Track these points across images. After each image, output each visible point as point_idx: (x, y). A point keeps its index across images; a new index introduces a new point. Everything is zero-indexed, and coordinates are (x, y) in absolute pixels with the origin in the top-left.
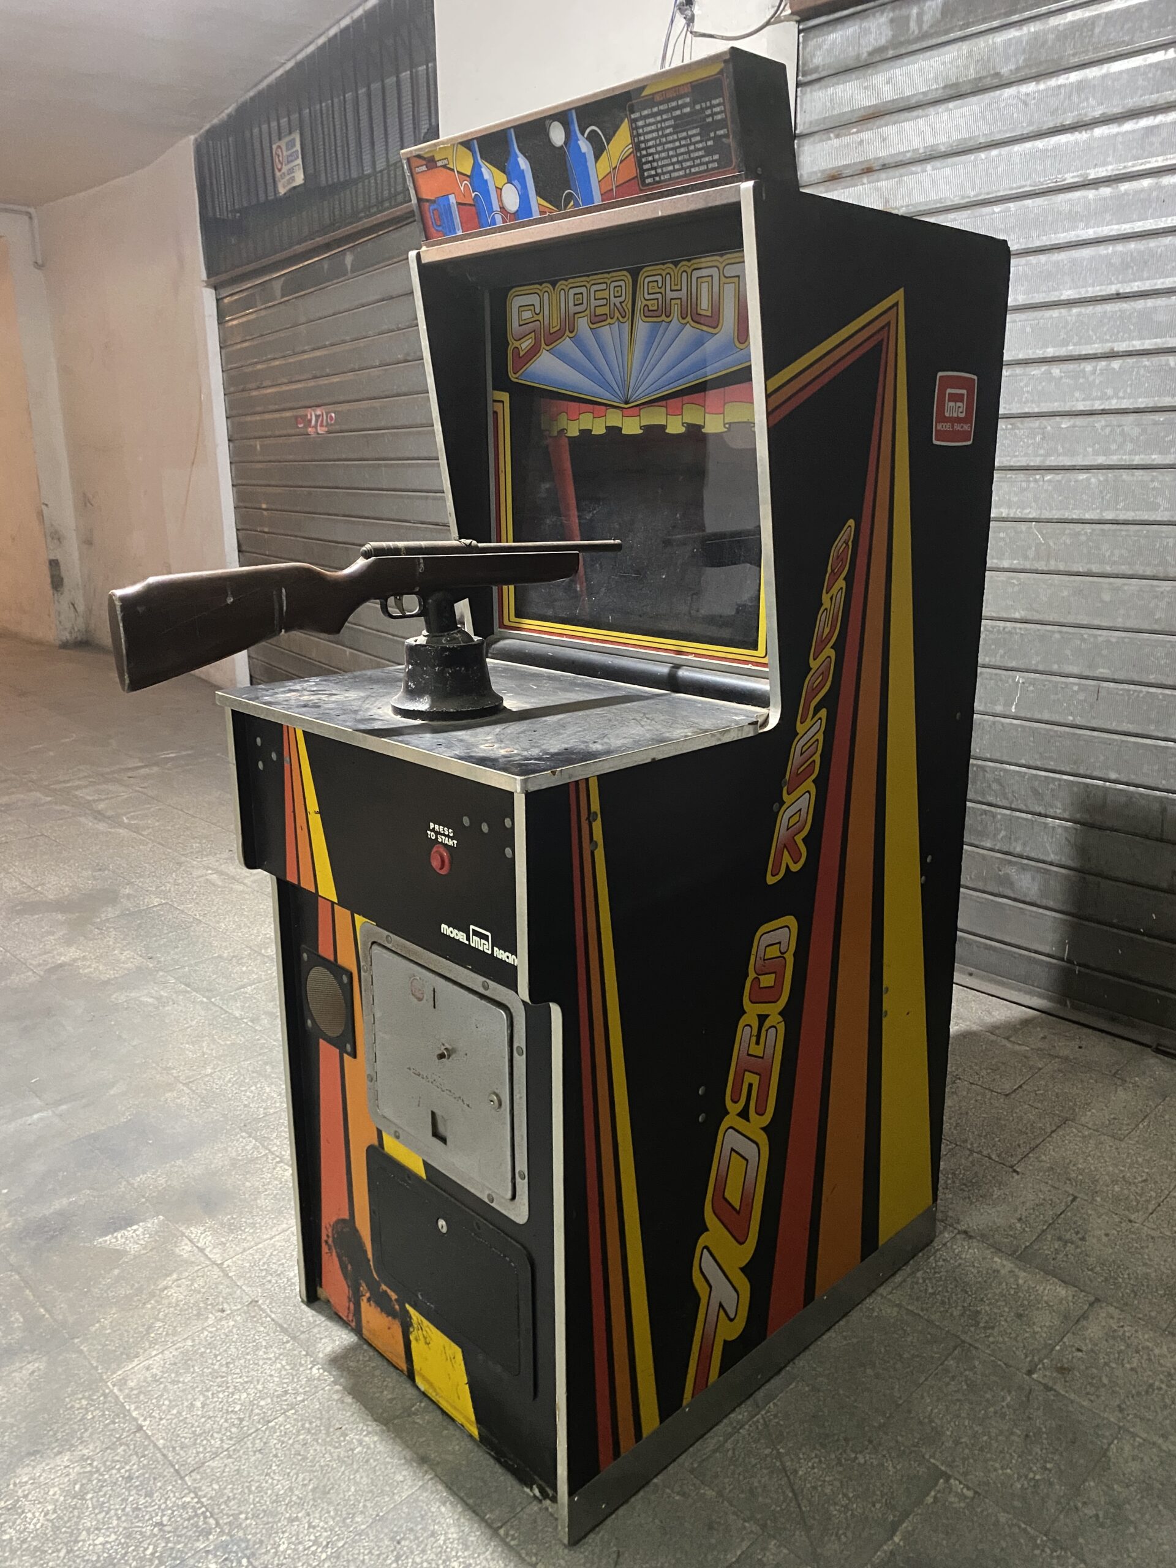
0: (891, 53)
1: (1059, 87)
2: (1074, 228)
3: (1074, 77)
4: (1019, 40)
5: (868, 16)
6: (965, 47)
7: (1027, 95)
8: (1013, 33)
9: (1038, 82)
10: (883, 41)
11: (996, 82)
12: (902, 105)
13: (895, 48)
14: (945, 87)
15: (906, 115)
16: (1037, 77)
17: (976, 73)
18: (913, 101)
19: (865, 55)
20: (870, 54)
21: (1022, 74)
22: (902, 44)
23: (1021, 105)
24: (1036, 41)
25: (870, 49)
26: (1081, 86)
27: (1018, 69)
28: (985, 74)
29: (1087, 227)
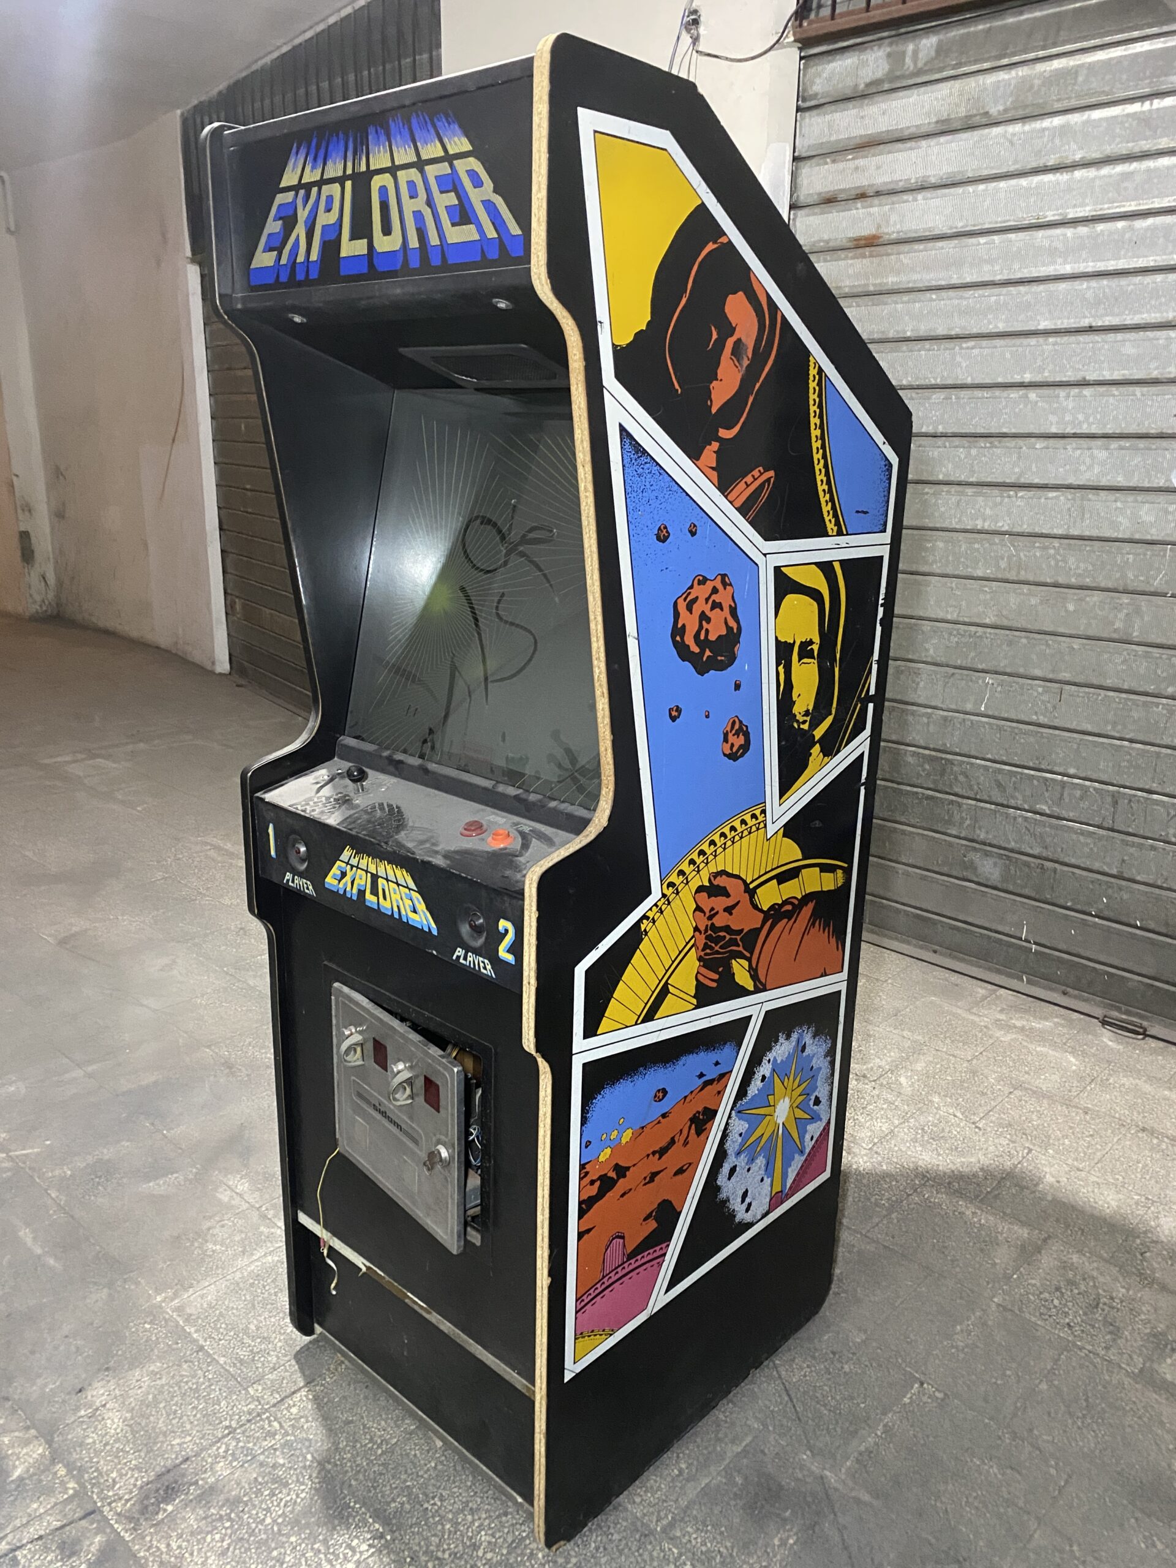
0: (886, 86)
1: (1044, 130)
2: (1054, 263)
3: (1057, 121)
4: (1008, 83)
5: (866, 49)
6: (957, 84)
7: (1014, 135)
8: (1003, 76)
9: (1024, 124)
10: (879, 74)
11: (984, 121)
12: (897, 135)
13: (891, 81)
14: (937, 122)
15: (899, 145)
16: (1024, 119)
17: (967, 111)
18: (906, 133)
19: (862, 86)
20: (868, 85)
21: (1009, 115)
22: (898, 78)
23: (1007, 144)
24: (1025, 85)
25: (868, 80)
26: (1064, 130)
27: (1006, 111)
28: (975, 112)
29: (1065, 262)
